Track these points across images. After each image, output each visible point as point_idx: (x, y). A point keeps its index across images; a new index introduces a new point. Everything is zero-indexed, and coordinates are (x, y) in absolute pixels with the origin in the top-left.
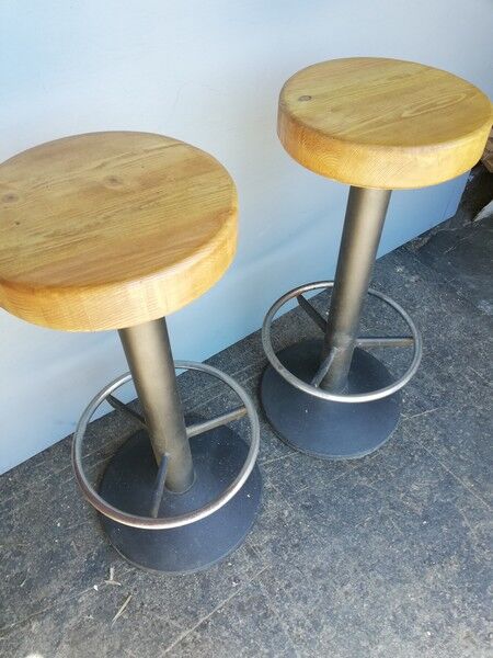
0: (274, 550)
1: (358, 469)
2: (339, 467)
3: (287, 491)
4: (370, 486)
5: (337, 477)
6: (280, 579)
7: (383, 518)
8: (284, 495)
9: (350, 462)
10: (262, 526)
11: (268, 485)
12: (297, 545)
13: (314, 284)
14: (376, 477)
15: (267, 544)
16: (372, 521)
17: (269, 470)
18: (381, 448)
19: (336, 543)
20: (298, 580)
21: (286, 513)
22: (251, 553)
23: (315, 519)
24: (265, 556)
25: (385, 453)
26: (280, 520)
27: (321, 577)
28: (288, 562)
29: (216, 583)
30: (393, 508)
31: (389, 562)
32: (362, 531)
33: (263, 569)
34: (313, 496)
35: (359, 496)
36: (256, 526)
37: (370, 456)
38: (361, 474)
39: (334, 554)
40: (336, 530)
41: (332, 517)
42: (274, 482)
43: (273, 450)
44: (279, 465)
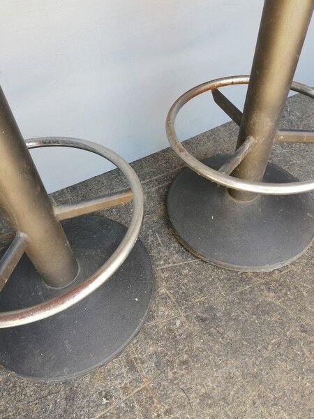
0: (158, 365)
1: (266, 283)
2: (244, 279)
3: (182, 299)
4: (278, 303)
5: (240, 289)
6: (160, 402)
7: (291, 342)
8: (178, 303)
9: (257, 274)
10: (148, 336)
11: (163, 291)
12: (185, 362)
13: (232, 77)
14: (286, 294)
15: (151, 357)
16: (279, 344)
17: (166, 275)
18: (293, 264)
19: (232, 366)
20: (182, 407)
21: (178, 323)
22: (131, 366)
23: (210, 334)
24: (147, 371)
25: (297, 269)
26: (170, 330)
27: (210, 406)
28: (172, 382)
29: (84, 397)
30: (305, 331)
31: (296, 397)
32: (266, 354)
33: (142, 386)
34: (211, 308)
35: (265, 313)
36: (141, 335)
37: (280, 271)
38: (269, 289)
39: (229, 378)
40: (233, 350)
41: (231, 334)
42: (169, 289)
43: (172, 255)
44: (176, 270)
